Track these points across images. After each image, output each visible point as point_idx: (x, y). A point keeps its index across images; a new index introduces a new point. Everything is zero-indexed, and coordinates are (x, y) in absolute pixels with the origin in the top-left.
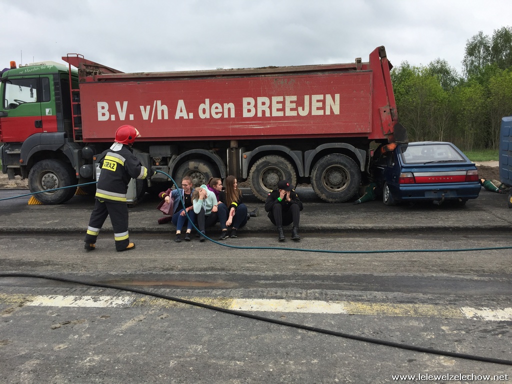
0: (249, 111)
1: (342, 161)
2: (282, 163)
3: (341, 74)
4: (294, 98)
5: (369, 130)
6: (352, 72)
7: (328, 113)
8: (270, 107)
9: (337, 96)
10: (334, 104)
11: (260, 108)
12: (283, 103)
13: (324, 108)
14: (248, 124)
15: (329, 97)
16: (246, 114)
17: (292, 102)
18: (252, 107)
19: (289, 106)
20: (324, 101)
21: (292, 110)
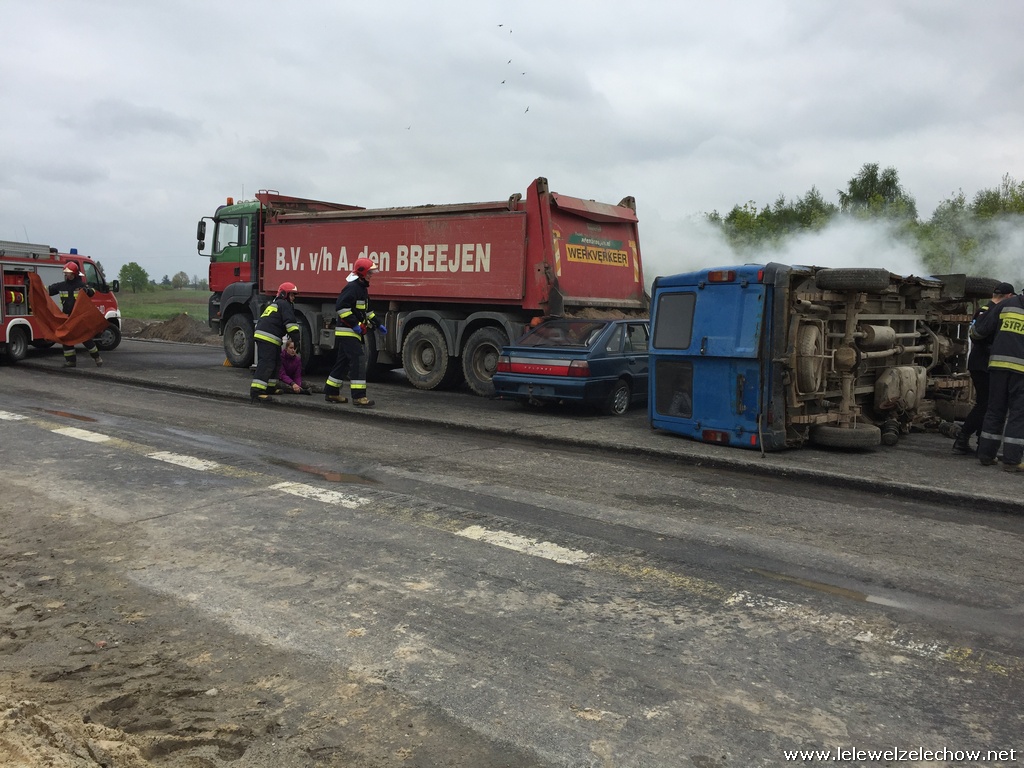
0: (403, 263)
1: (493, 338)
2: (434, 335)
3: (492, 215)
4: (445, 248)
5: (519, 296)
6: (504, 214)
7: (478, 270)
8: (422, 259)
9: (488, 246)
10: (484, 258)
11: (414, 259)
12: (434, 253)
13: (473, 262)
14: (401, 280)
15: (479, 246)
16: (400, 268)
17: (443, 253)
18: (405, 258)
19: (441, 258)
20: (473, 253)
21: (443, 263)
